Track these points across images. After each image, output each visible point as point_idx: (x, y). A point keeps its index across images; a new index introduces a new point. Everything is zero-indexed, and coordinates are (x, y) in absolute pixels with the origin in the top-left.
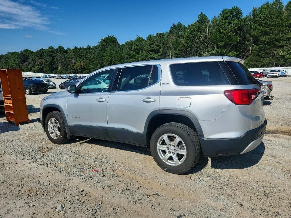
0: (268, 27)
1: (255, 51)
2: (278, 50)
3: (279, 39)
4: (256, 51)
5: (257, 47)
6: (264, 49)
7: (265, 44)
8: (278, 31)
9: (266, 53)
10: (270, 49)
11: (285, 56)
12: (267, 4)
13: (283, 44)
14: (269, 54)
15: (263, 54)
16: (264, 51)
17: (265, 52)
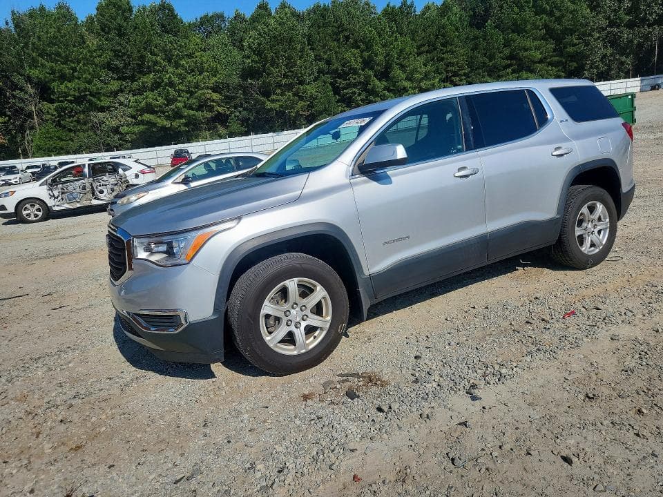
0: (65, 63)
1: (49, 116)
2: (101, 115)
3: (96, 93)
4: (53, 115)
5: (53, 107)
6: (69, 112)
7: (71, 101)
8: (89, 74)
9: (78, 122)
10: (83, 112)
11: (118, 127)
12: (42, 9)
13: (108, 104)
14: (85, 125)
15: (71, 123)
16: (73, 116)
17: (75, 118)
